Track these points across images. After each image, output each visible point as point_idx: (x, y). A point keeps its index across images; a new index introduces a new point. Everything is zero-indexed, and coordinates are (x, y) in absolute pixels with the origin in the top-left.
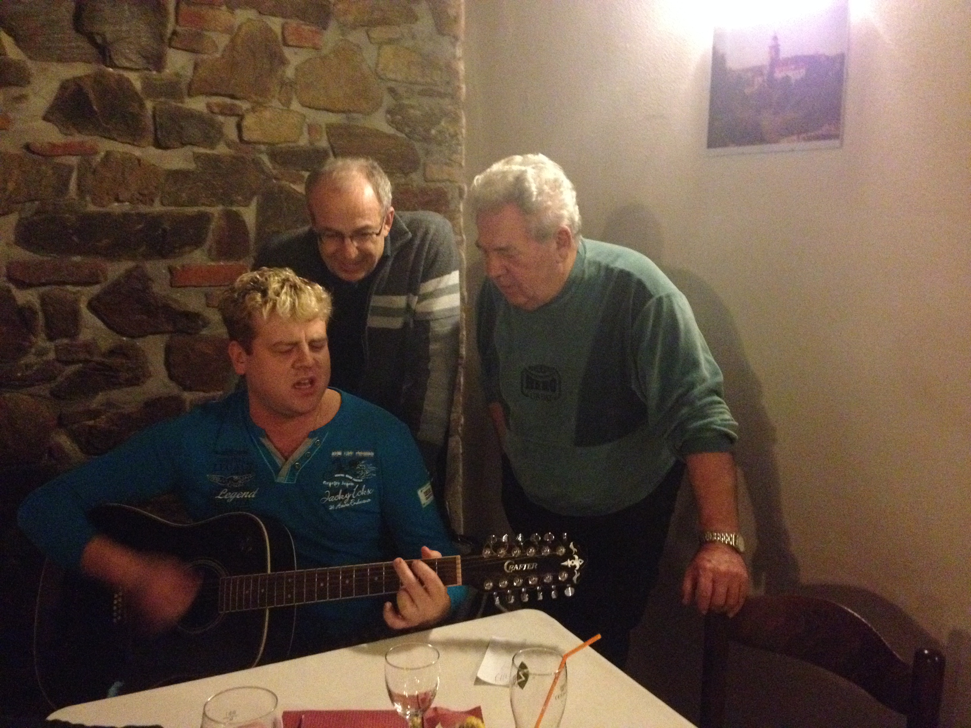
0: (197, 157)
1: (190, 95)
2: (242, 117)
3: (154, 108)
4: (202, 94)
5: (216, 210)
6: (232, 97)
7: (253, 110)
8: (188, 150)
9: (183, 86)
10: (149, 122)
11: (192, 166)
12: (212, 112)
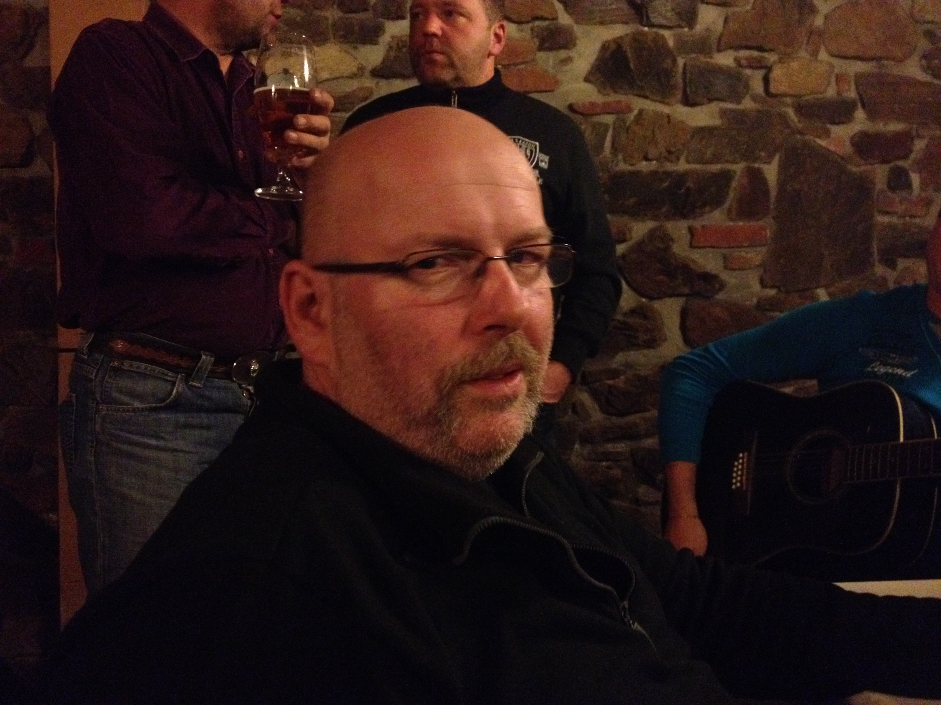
0: (723, 113)
1: (719, 51)
2: (769, 69)
3: (685, 65)
4: (731, 48)
5: (738, 168)
6: (761, 49)
7: (780, 61)
8: (715, 107)
9: (713, 40)
10: (679, 79)
11: (717, 122)
12: (741, 66)
